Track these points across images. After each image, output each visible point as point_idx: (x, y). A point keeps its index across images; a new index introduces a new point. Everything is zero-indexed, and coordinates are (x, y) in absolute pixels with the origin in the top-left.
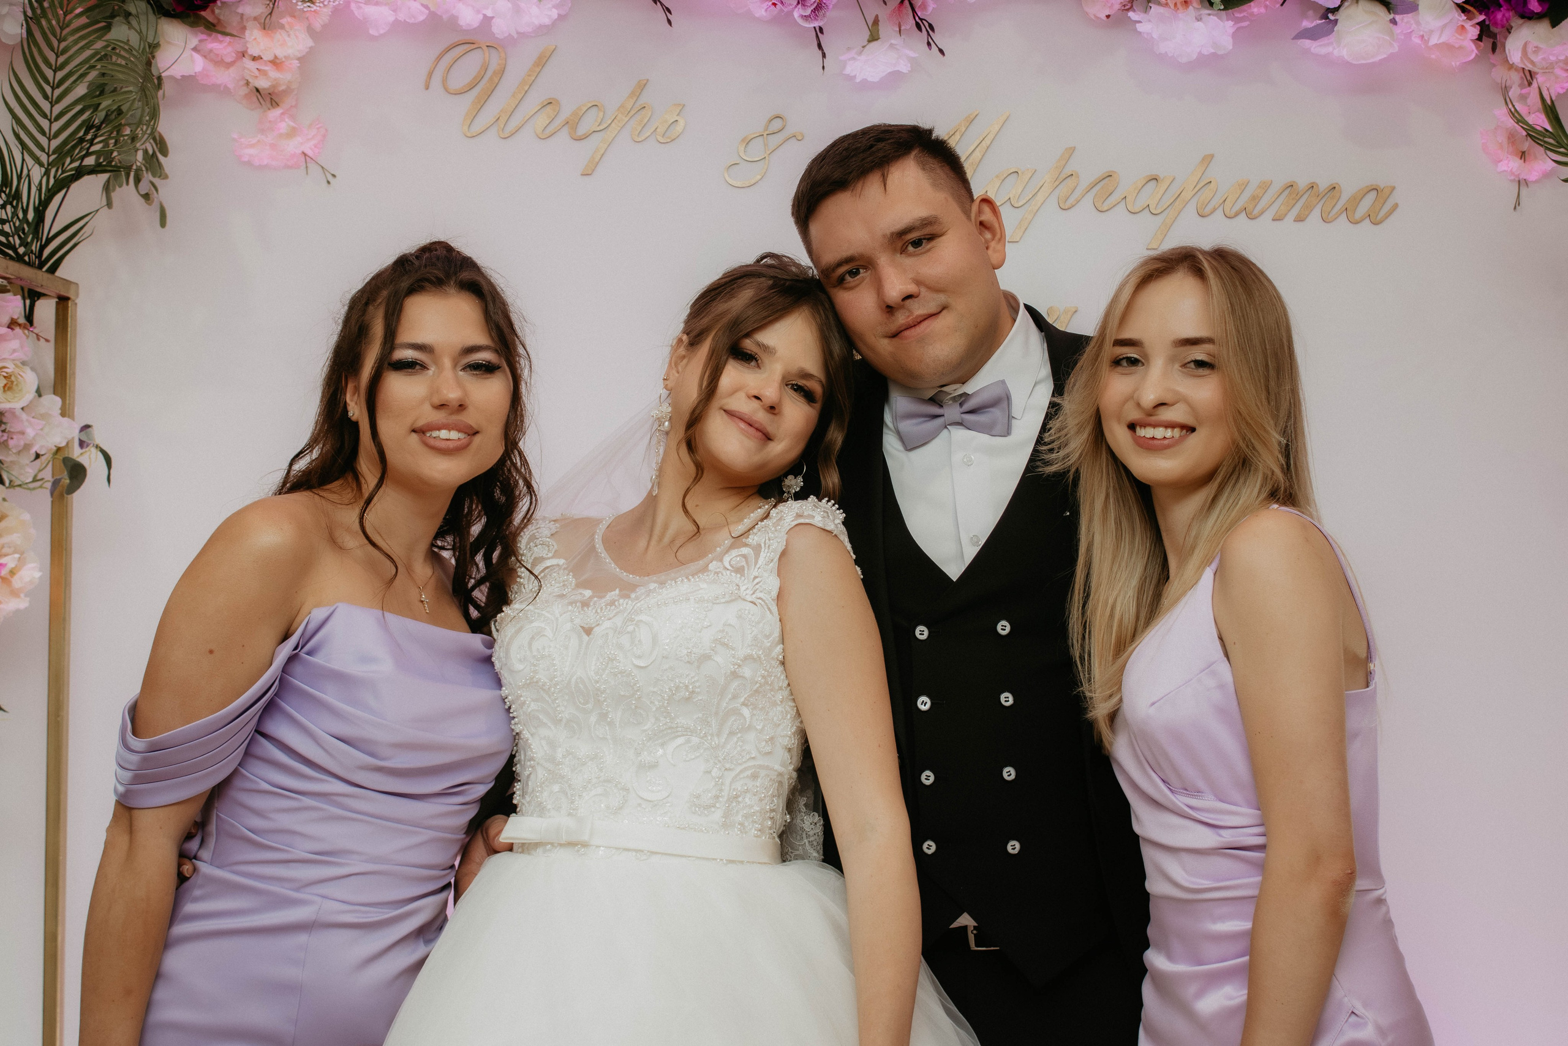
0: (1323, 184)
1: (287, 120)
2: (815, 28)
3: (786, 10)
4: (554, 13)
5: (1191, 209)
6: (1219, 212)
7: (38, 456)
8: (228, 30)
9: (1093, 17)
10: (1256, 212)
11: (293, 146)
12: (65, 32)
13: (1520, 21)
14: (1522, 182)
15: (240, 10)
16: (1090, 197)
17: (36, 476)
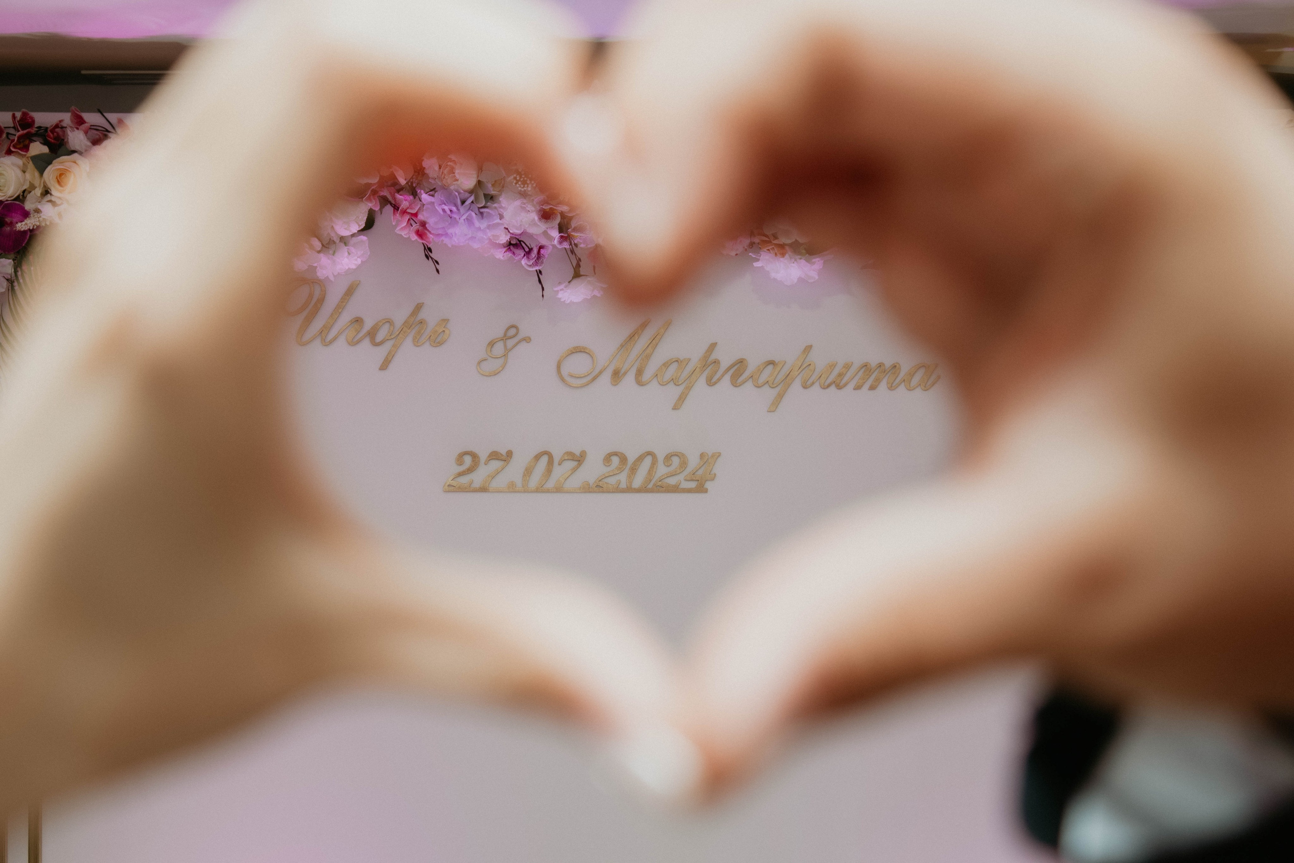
0: (887, 365)
2: (536, 270)
3: (517, 258)
4: (359, 261)
5: (797, 383)
6: (817, 385)
9: (727, 255)
10: (841, 384)
16: (727, 377)
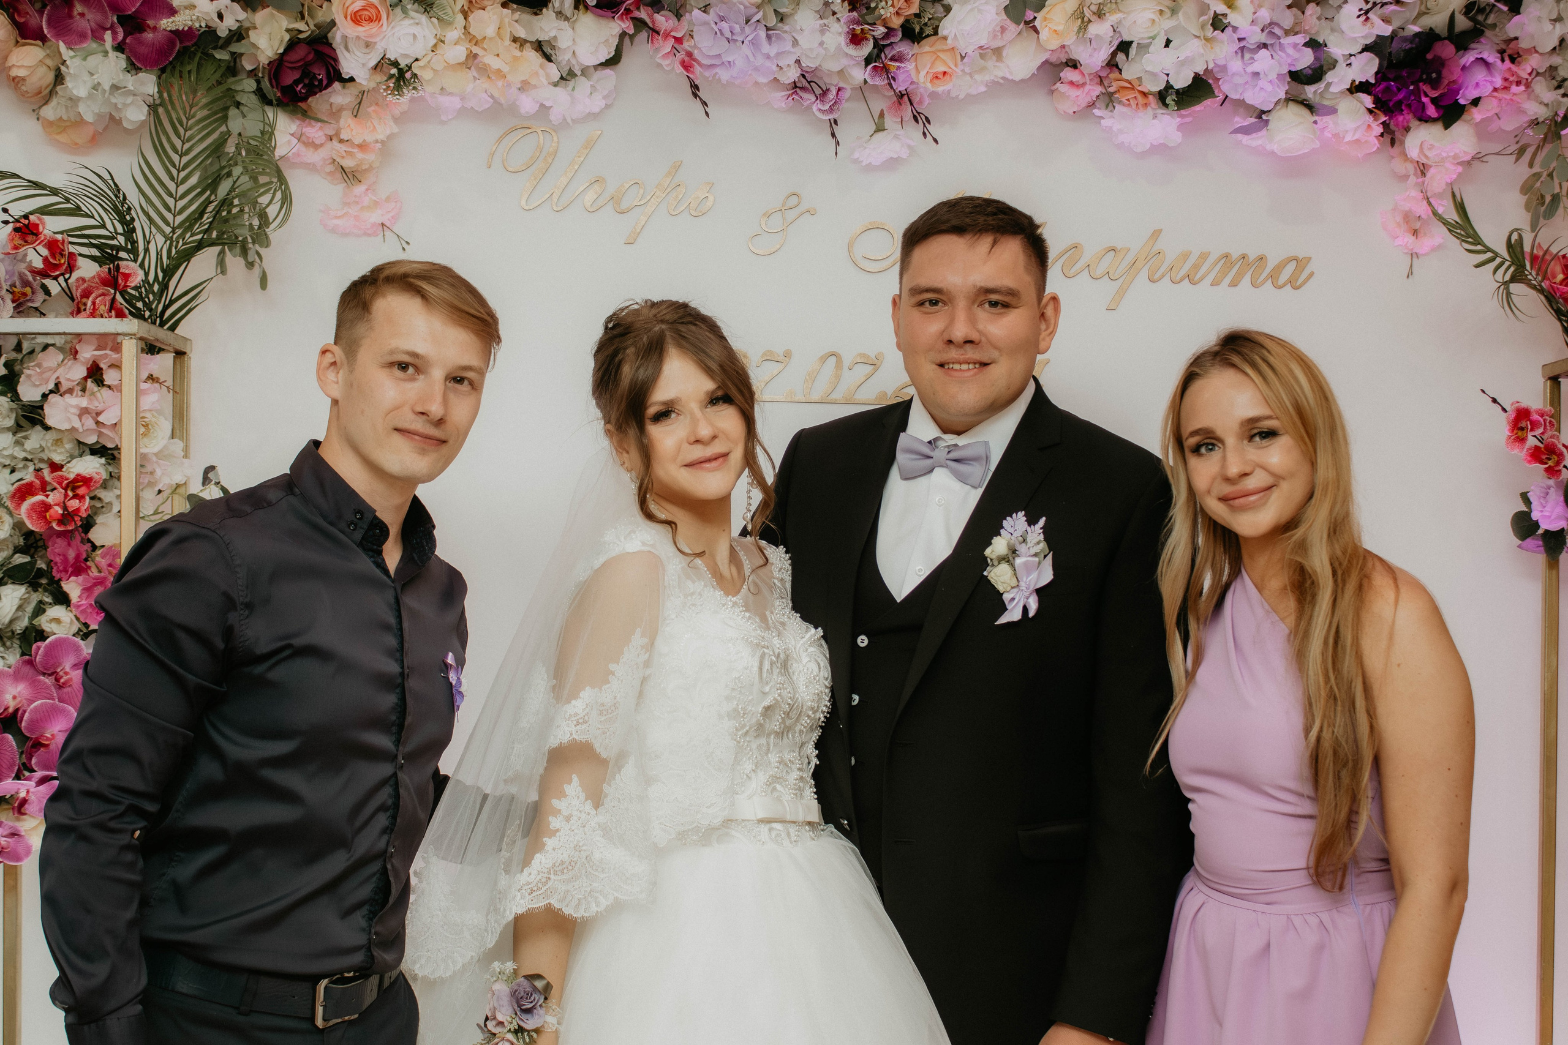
0: (1252, 256)
1: (370, 195)
2: (830, 120)
3: (805, 104)
4: (602, 103)
5: (1143, 275)
6: (1167, 278)
7: (160, 492)
8: (320, 116)
9: (1063, 113)
10: (1196, 278)
11: (376, 217)
12: (190, 122)
13: (1418, 123)
14: (1414, 256)
15: (332, 100)
16: (1058, 266)
17: (157, 509)
